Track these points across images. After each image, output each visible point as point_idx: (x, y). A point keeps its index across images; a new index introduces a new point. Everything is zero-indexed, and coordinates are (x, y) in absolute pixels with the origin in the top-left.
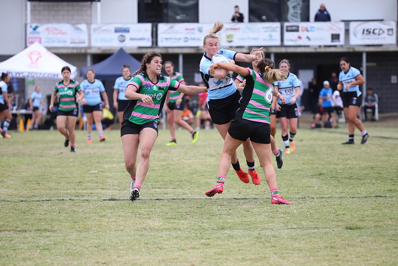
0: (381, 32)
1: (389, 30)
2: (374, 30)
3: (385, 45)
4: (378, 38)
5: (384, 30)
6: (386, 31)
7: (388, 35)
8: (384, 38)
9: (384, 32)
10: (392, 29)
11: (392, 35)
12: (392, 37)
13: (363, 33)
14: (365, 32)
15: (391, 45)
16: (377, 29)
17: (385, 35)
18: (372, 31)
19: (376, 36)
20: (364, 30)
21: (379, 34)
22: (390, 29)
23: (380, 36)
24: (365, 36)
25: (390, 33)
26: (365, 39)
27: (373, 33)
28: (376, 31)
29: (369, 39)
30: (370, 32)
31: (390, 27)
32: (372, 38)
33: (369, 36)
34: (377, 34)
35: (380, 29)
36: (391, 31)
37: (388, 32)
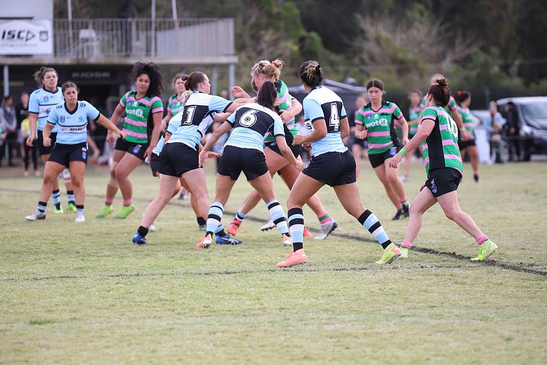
0: (30, 36)
1: (41, 33)
2: (19, 33)
3: (37, 55)
4: (25, 45)
5: (35, 33)
6: (38, 35)
7: (42, 40)
8: (35, 45)
10: (46, 32)
11: (47, 40)
12: (46, 43)
13: (3, 37)
14: (6, 36)
15: (46, 55)
16: (24, 31)
17: (36, 40)
18: (16, 34)
19: (23, 42)
20: (4, 33)
21: (27, 40)
22: (43, 32)
23: (29, 42)
24: (6, 41)
25: (44, 37)
26: (6, 45)
27: (19, 37)
28: (22, 35)
29: (11, 46)
31: (42, 29)
32: (17, 46)
33: (12, 42)
34: (25, 39)
35: (28, 32)
36: (45, 34)
37: (40, 36)
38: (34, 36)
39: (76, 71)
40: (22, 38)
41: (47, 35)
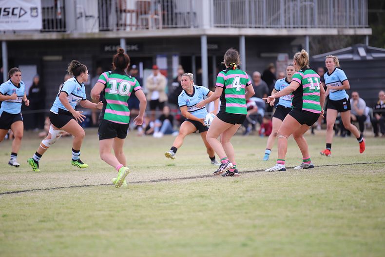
0: (22, 12)
1: (32, 9)
2: (13, 9)
4: (19, 22)
5: (27, 10)
6: (29, 12)
7: (32, 16)
8: (27, 21)
10: (36, 8)
11: (37, 16)
12: (36, 19)
14: (2, 12)
15: (36, 31)
16: (17, 8)
17: (27, 17)
18: (11, 11)
19: (16, 18)
21: (20, 17)
22: (34, 8)
23: (22, 18)
24: (2, 18)
25: (34, 13)
26: (2, 22)
27: (13, 14)
28: (16, 12)
29: (7, 22)
30: (8, 12)
31: (33, 6)
32: (12, 22)
33: (6, 19)
34: (18, 16)
35: (21, 9)
36: (35, 10)
37: (31, 12)
38: (26, 13)
39: (108, 45)
40: (16, 15)
41: (37, 12)
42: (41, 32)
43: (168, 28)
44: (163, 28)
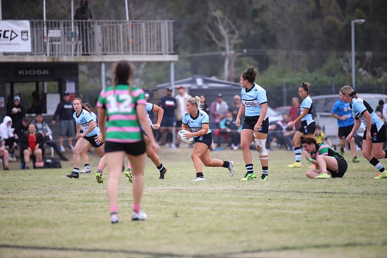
0: (14, 35)
2: (5, 32)
4: (10, 44)
5: (18, 34)
9: (17, 35)
11: (27, 39)
12: (26, 42)
16: (9, 31)
18: (3, 34)
19: (8, 41)
21: (11, 39)
22: (25, 32)
23: (13, 41)
25: (25, 37)
27: (4, 37)
28: (8, 34)
31: (24, 29)
32: (3, 44)
35: (12, 31)
36: (26, 34)
37: (22, 35)
40: (8, 37)
41: (27, 35)
42: (31, 54)
43: (137, 54)
44: (133, 54)
